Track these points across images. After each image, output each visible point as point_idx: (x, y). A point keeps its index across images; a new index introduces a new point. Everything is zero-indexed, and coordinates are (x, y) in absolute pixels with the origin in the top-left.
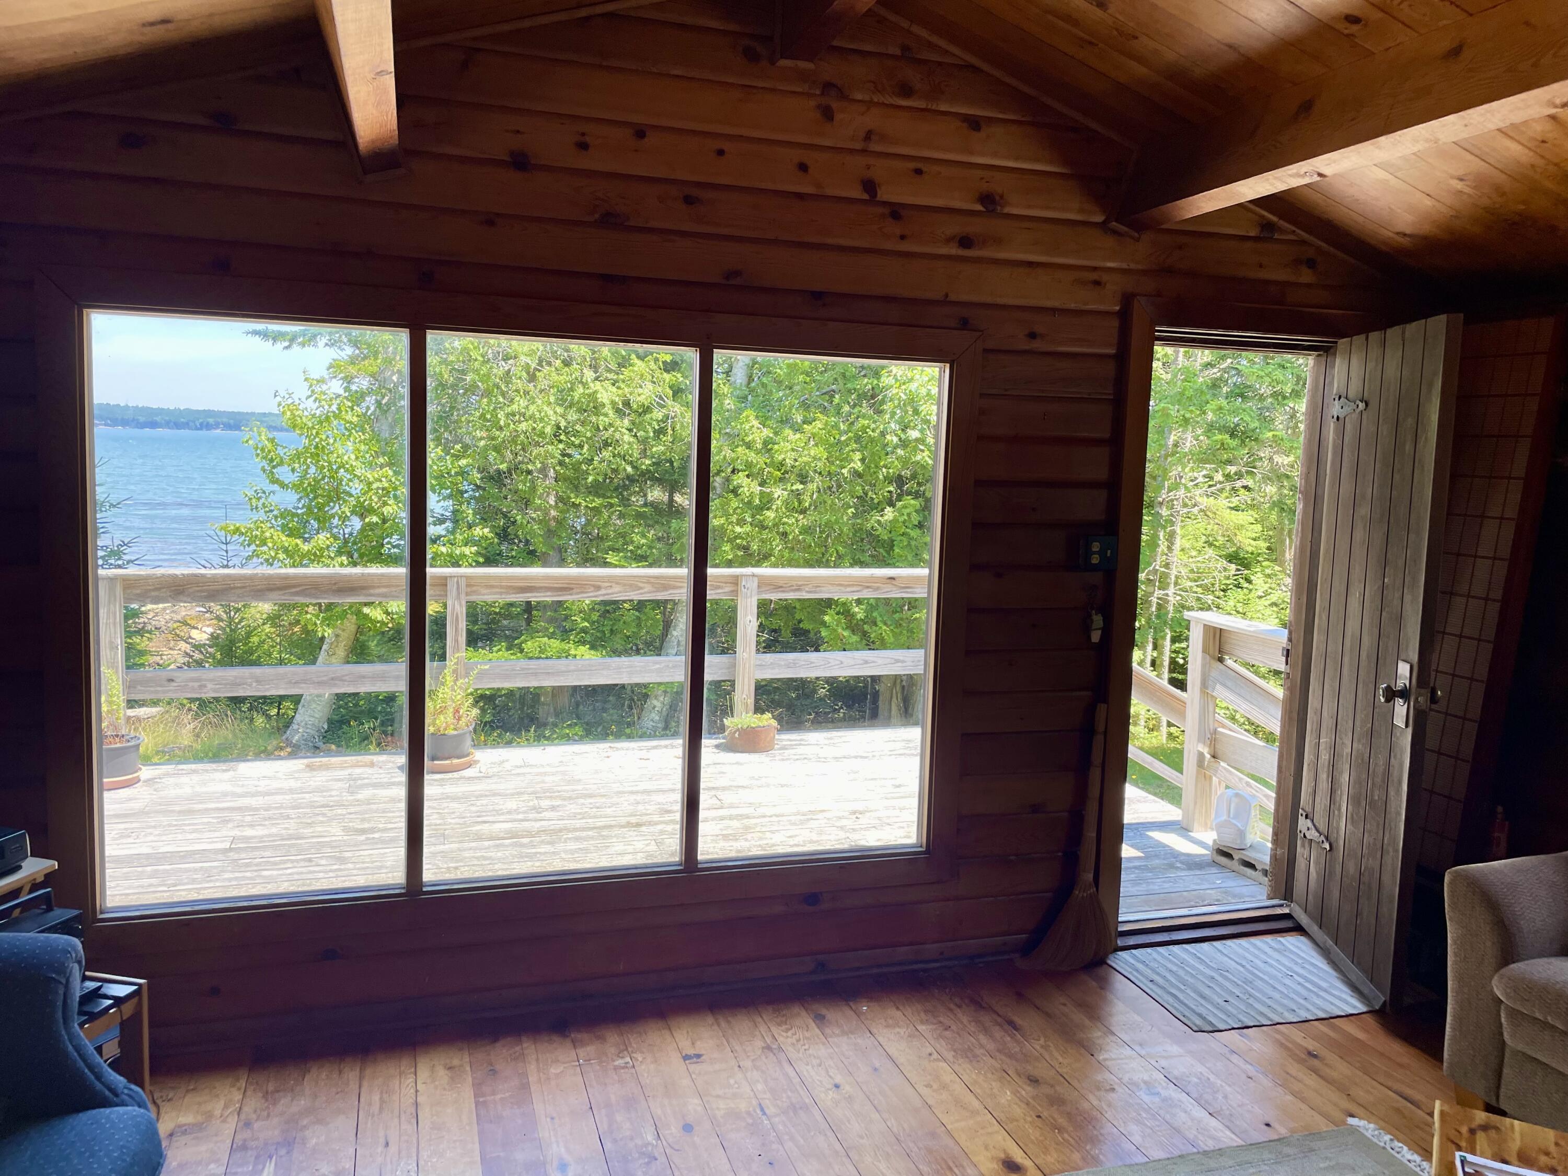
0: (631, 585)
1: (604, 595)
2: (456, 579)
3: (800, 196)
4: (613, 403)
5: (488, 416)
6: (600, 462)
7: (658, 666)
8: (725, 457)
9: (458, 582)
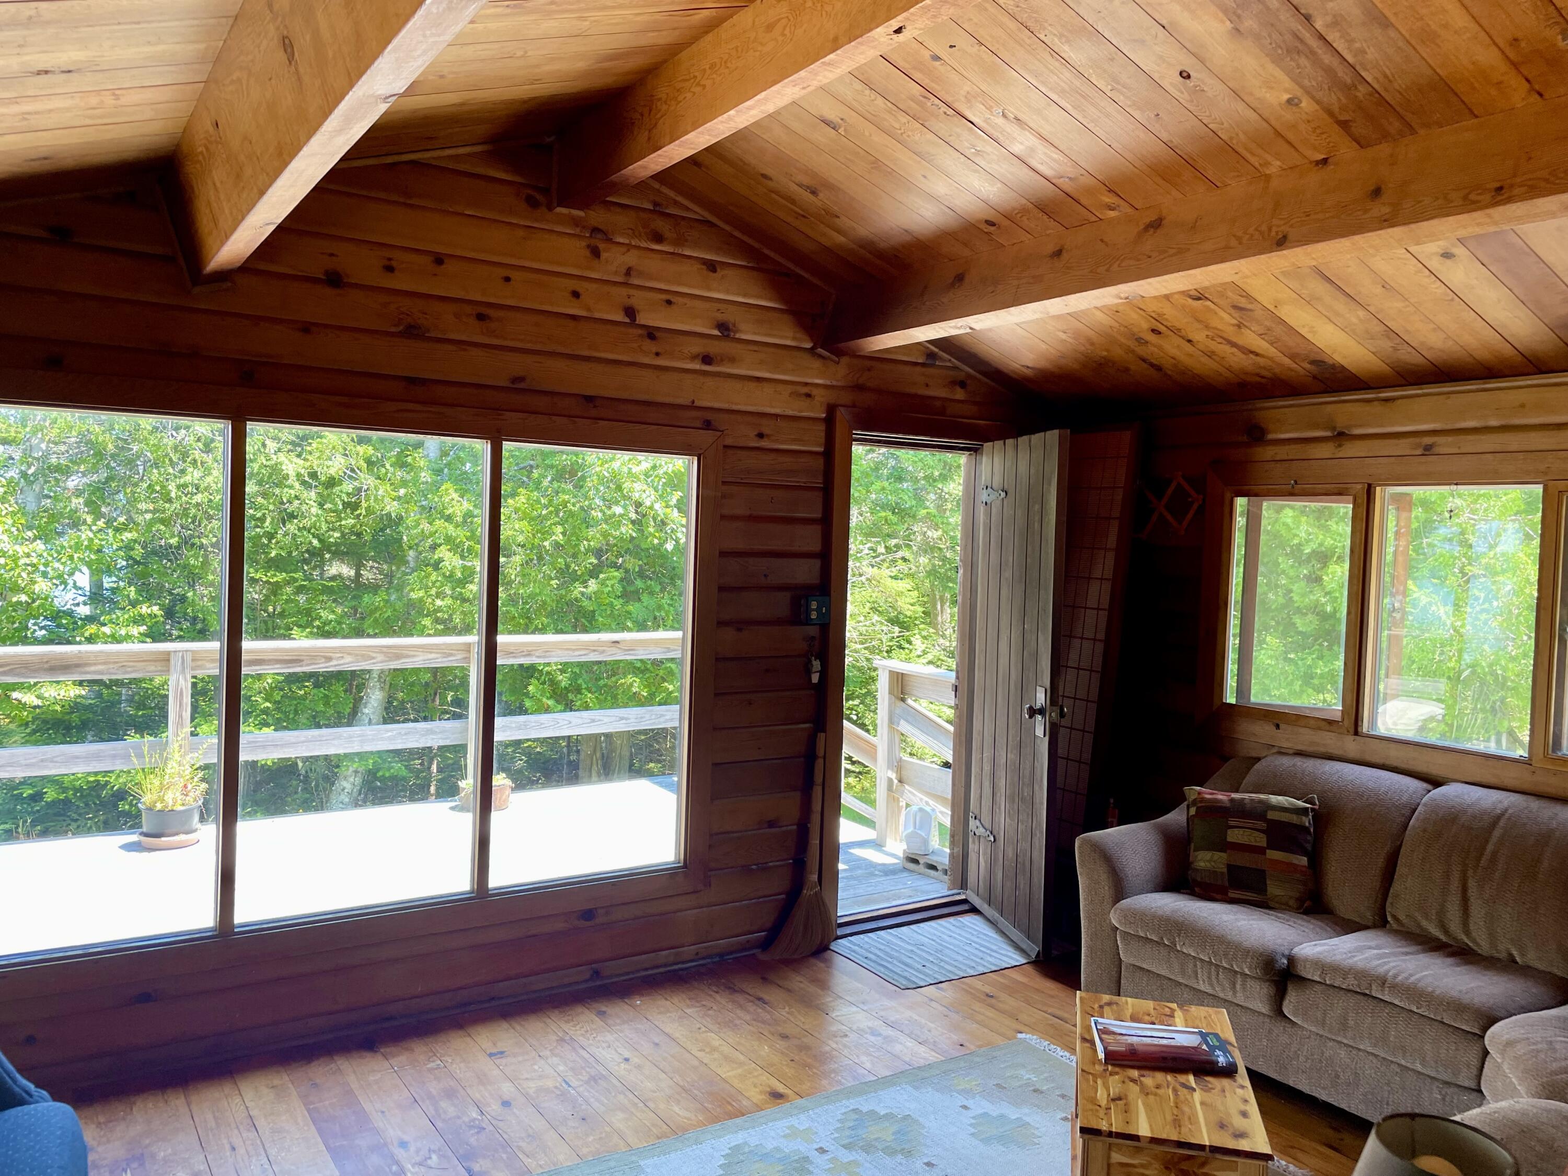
0: (363, 656)
1: (336, 666)
2: (181, 654)
3: (574, 317)
4: (299, 475)
5: (158, 488)
6: (284, 536)
7: (390, 734)
8: (423, 530)
9: (183, 657)
